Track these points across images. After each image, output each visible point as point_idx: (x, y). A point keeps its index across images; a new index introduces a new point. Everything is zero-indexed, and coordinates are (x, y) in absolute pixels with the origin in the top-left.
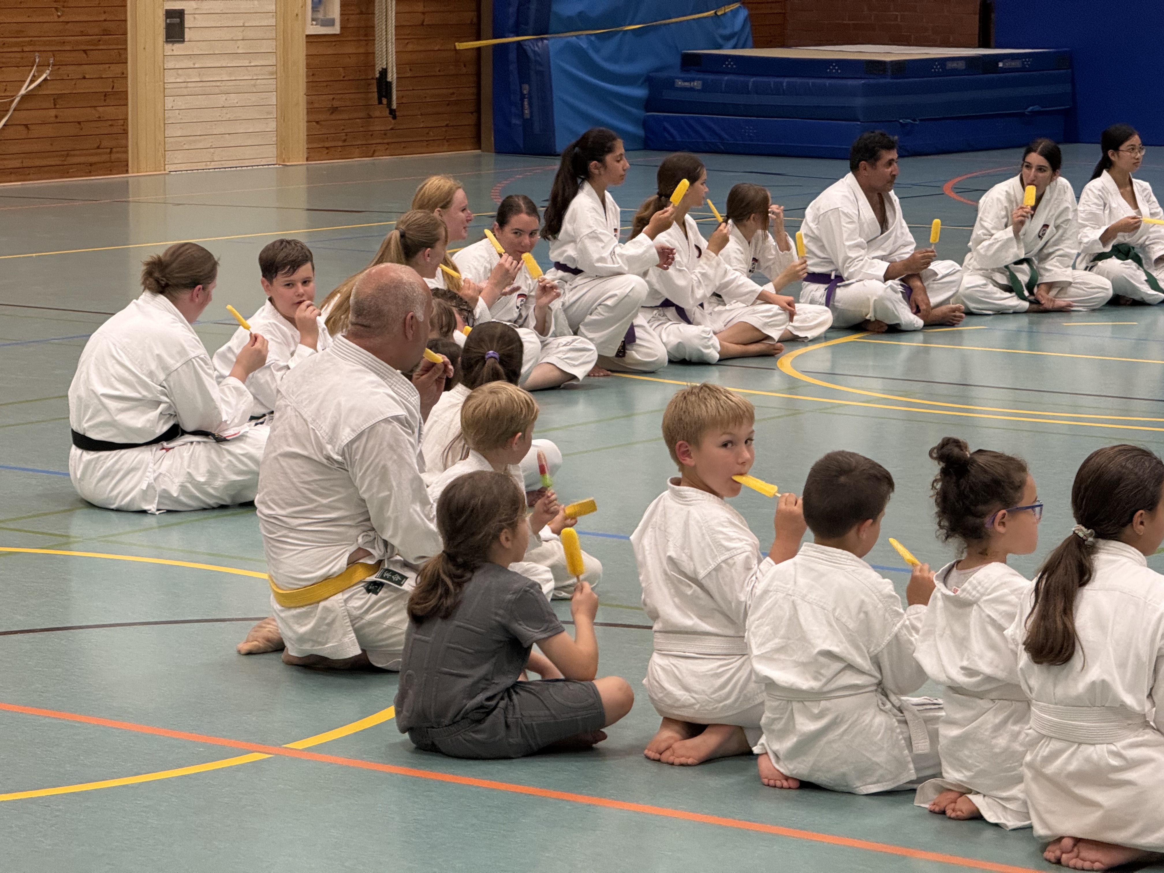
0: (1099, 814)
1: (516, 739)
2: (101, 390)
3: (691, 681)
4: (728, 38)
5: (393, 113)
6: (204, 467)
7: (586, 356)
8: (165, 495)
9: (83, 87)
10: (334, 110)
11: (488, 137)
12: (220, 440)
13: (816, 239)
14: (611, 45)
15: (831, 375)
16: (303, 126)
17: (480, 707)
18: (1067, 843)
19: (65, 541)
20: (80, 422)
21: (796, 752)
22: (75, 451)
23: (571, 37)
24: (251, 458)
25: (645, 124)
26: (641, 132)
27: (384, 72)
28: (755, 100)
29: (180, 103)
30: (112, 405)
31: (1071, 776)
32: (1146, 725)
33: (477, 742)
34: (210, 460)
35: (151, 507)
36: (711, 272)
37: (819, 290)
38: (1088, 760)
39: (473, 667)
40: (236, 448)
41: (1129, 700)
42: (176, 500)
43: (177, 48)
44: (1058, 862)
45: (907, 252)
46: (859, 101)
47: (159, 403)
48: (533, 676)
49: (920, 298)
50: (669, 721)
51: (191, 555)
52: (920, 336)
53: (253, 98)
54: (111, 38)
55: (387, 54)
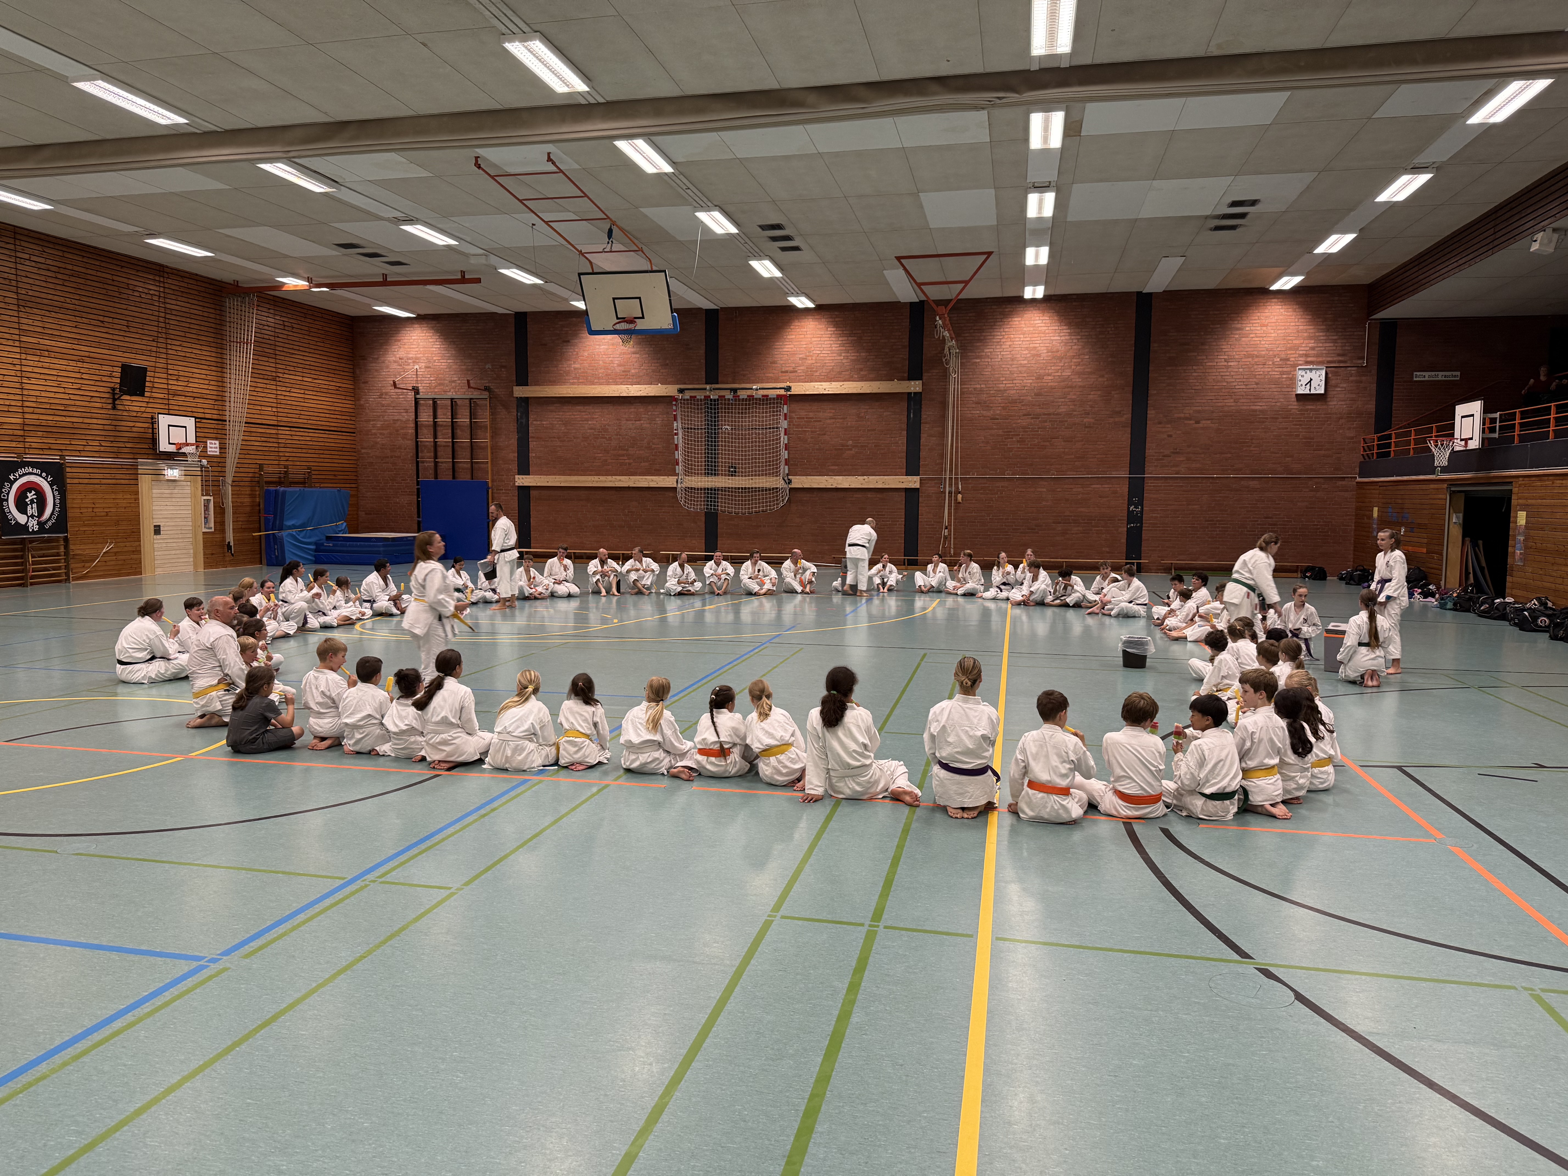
0: (445, 753)
1: (266, 746)
2: (126, 646)
3: (322, 725)
4: (340, 531)
5: (232, 555)
6: (163, 668)
7: (293, 628)
8: (150, 678)
9: (126, 549)
10: (212, 554)
11: (264, 561)
12: (169, 660)
13: (366, 590)
14: (302, 534)
15: (372, 629)
16: (202, 559)
17: (254, 738)
18: (437, 762)
19: (116, 695)
20: (119, 656)
21: (356, 743)
22: (118, 666)
23: (290, 531)
24: (181, 665)
25: (315, 556)
26: (314, 559)
27: (229, 543)
28: (349, 549)
29: (159, 553)
30: (130, 651)
31: (437, 743)
32: (459, 727)
33: (252, 749)
34: (166, 666)
35: (146, 682)
36: (331, 601)
37: (368, 605)
38: (442, 738)
39: (252, 726)
40: (175, 662)
41: (453, 721)
42: (154, 679)
43: (158, 537)
44: (434, 768)
45: (395, 593)
46: (382, 549)
47: (147, 649)
48: (272, 727)
49: (399, 606)
50: (315, 737)
51: (160, 696)
52: (399, 617)
53: (185, 551)
54: (135, 534)
55: (230, 537)
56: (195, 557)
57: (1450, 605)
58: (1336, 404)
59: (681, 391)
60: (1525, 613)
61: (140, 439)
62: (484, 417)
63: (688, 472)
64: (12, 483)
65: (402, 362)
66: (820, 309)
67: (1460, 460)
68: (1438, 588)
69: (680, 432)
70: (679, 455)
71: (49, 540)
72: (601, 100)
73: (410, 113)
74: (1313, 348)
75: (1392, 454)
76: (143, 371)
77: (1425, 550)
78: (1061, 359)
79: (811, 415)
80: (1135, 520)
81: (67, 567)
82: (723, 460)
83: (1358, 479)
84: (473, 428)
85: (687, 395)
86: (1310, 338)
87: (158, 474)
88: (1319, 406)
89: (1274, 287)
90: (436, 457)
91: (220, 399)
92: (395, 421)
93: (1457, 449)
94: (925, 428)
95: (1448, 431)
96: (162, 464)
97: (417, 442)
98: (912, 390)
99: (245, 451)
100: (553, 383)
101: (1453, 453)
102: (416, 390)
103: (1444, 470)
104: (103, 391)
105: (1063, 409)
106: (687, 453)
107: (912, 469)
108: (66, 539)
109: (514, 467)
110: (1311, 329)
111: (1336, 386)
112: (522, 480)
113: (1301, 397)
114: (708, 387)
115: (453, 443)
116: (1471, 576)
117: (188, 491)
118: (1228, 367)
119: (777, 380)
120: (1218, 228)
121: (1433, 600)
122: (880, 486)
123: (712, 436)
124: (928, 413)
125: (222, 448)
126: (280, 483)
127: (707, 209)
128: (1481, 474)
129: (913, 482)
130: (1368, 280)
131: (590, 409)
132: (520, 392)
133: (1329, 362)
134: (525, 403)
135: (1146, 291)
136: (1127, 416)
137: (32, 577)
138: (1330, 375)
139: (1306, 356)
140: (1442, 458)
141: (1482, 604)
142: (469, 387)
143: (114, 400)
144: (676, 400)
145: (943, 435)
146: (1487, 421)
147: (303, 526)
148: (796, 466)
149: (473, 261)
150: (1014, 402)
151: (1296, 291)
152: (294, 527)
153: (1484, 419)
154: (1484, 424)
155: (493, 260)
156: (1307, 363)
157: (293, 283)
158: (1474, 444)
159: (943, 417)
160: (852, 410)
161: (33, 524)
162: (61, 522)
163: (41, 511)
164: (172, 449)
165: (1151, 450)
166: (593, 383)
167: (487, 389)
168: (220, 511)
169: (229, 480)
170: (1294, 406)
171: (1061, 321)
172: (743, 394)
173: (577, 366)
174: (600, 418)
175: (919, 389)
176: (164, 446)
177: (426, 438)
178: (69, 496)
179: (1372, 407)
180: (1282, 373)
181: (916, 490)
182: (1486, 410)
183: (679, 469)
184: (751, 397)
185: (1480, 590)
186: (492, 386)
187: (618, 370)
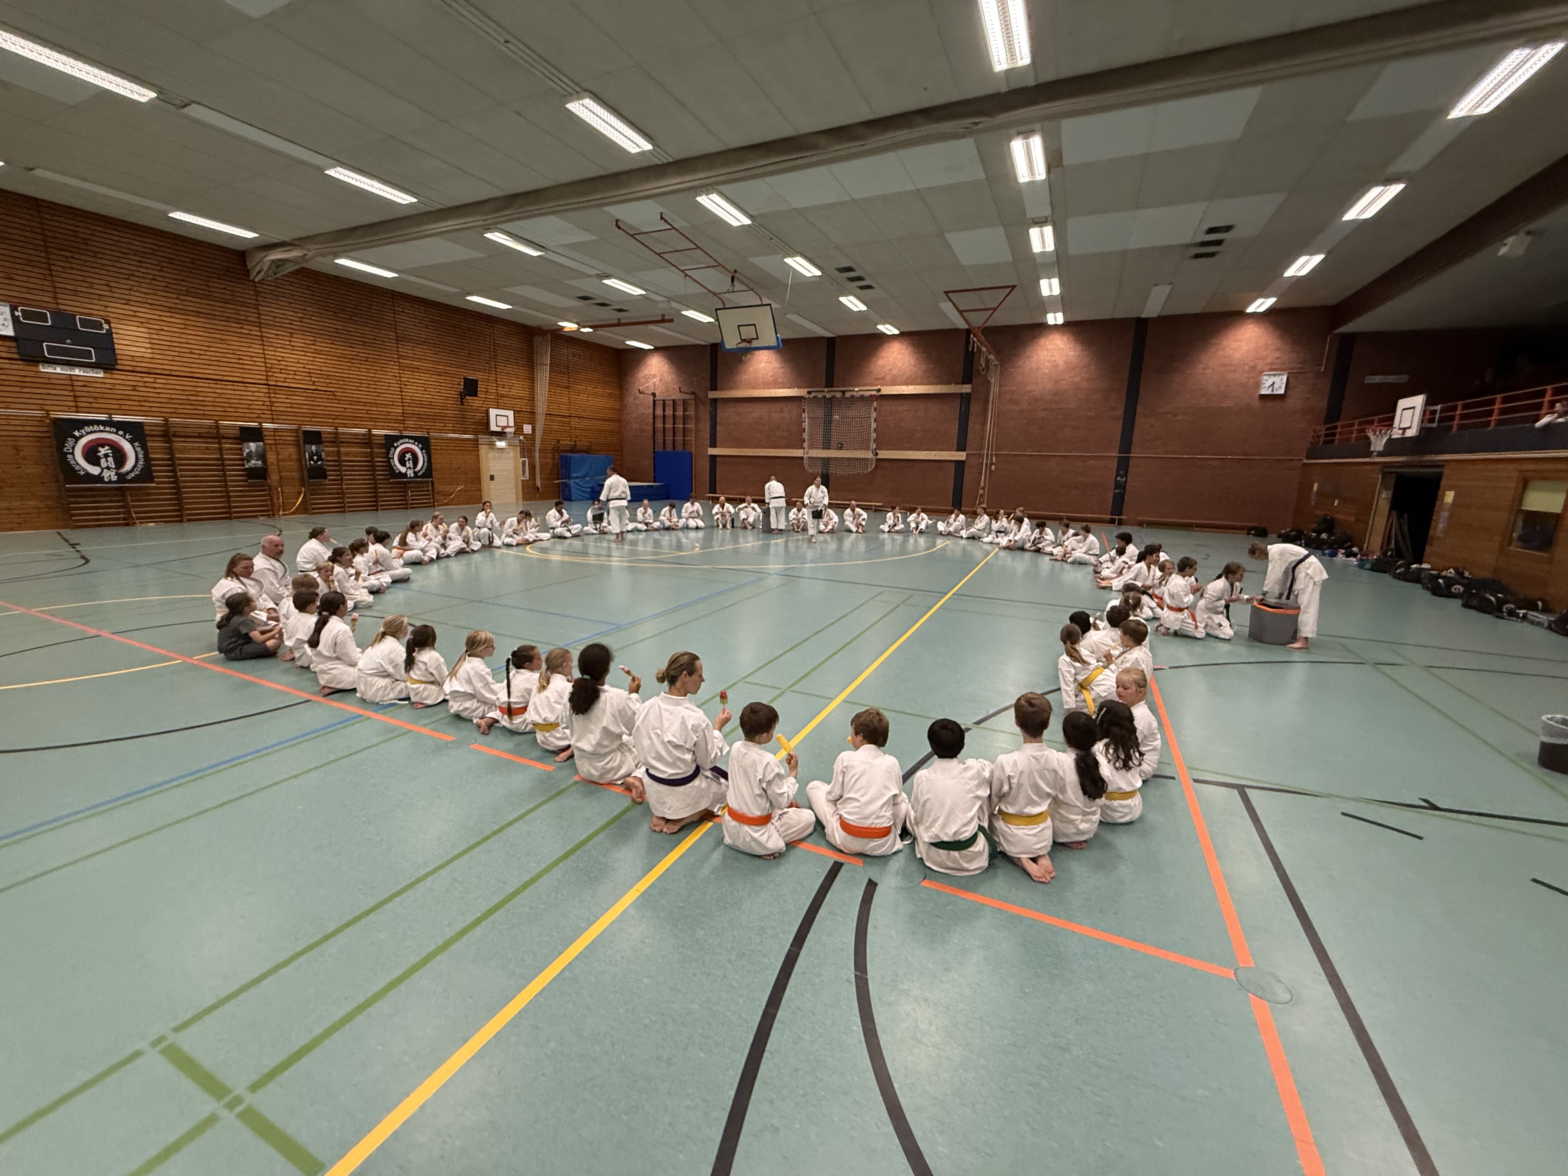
5: (540, 493)
9: (472, 489)
10: (528, 493)
14: (583, 482)
16: (521, 495)
23: (575, 480)
27: (538, 486)
29: (494, 491)
43: (493, 482)
53: (510, 491)
54: (478, 479)
55: (538, 483)
56: (517, 493)
57: (1368, 566)
58: (1292, 403)
59: (809, 393)
60: (1441, 581)
61: (479, 423)
62: (691, 412)
63: (811, 447)
64: (396, 448)
65: (647, 378)
66: (903, 335)
67: (1395, 446)
68: (1361, 549)
69: (807, 420)
70: (805, 436)
71: (421, 482)
72: (671, 160)
73: (551, 183)
74: (1278, 358)
75: (1336, 442)
76: (475, 382)
77: (1353, 519)
78: (1073, 368)
79: (893, 408)
80: (1121, 487)
81: (433, 498)
82: (835, 439)
83: (1305, 461)
84: (685, 418)
85: (813, 395)
86: (1277, 350)
87: (492, 445)
88: (1277, 404)
89: (1250, 310)
90: (664, 436)
91: (532, 399)
92: (643, 414)
93: (1394, 437)
94: (972, 418)
95: (1389, 422)
96: (494, 438)
97: (654, 428)
98: (964, 391)
99: (547, 431)
100: (731, 389)
101: (1390, 440)
102: (654, 395)
103: (1380, 454)
104: (455, 393)
105: (1072, 406)
106: (811, 436)
107: (961, 448)
108: (432, 482)
109: (708, 442)
110: (1279, 343)
111: (1294, 387)
112: (712, 451)
113: (1263, 397)
114: (826, 390)
115: (674, 428)
116: (1393, 541)
117: (511, 455)
118: (1204, 374)
119: (872, 385)
120: (1197, 256)
121: (1354, 559)
122: (937, 458)
123: (828, 422)
124: (975, 408)
125: (533, 429)
126: (572, 451)
127: (792, 256)
128: (1415, 458)
129: (961, 456)
130: (1333, 301)
131: (753, 405)
132: (712, 395)
133: (1291, 369)
134: (715, 401)
135: (1143, 316)
136: (1120, 412)
137: (412, 504)
138: (1291, 379)
139: (1272, 364)
140: (1378, 443)
141: (1399, 567)
142: (681, 392)
143: (462, 399)
144: (805, 398)
145: (984, 424)
146: (1428, 413)
147: (584, 477)
148: (881, 444)
149: (660, 305)
150: (1037, 400)
151: (1270, 313)
152: (577, 478)
153: (1425, 411)
154: (1424, 415)
155: (674, 305)
156: (1272, 370)
157: (569, 326)
158: (1410, 433)
159: (985, 411)
160: (921, 405)
161: (410, 473)
162: (429, 471)
163: (415, 464)
164: (499, 429)
165: (1136, 437)
166: (755, 388)
167: (693, 393)
168: (532, 467)
169: (537, 449)
170: (1256, 403)
171: (1076, 341)
172: (848, 395)
173: (746, 377)
174: (758, 411)
175: (969, 391)
176: (493, 428)
177: (659, 425)
178: (433, 457)
179: (1324, 404)
180: (1249, 378)
181: (963, 462)
182: (1428, 403)
183: (805, 445)
184: (853, 396)
185: (1399, 554)
186: (696, 391)
187: (771, 379)
